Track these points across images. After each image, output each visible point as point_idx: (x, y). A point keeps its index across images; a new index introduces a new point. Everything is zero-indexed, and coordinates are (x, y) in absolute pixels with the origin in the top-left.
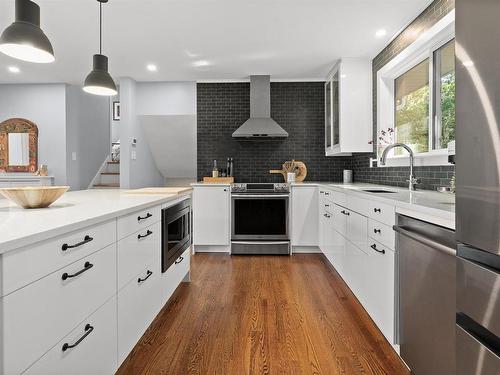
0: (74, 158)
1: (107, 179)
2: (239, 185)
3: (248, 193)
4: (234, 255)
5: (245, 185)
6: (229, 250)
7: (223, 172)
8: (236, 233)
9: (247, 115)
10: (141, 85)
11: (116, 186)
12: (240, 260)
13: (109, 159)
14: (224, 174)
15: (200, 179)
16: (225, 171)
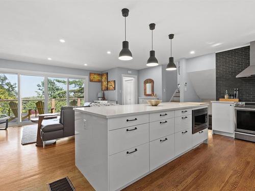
0: (165, 91)
1: (176, 99)
2: (240, 103)
3: (246, 107)
4: (236, 139)
5: (244, 103)
6: (233, 136)
7: (232, 96)
8: (238, 128)
9: (248, 64)
10: (189, 60)
11: (179, 101)
12: (239, 142)
13: (177, 91)
14: (232, 97)
15: (217, 99)
16: (233, 96)
